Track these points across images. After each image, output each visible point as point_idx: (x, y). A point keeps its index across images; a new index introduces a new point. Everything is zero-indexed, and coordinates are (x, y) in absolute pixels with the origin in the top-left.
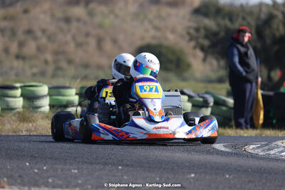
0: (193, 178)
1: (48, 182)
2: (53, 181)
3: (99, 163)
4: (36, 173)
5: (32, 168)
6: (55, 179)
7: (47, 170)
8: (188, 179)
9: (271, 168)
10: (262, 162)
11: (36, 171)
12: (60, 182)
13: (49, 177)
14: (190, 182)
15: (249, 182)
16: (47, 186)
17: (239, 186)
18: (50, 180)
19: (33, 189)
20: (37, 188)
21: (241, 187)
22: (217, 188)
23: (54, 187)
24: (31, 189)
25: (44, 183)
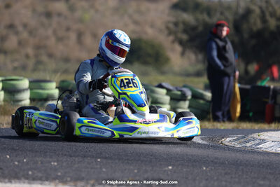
0: (170, 170)
1: (28, 174)
2: (33, 173)
3: (78, 156)
4: (18, 166)
5: (12, 161)
6: (35, 172)
7: (27, 163)
8: (165, 171)
9: (247, 161)
10: (238, 154)
11: (16, 163)
12: (40, 175)
13: (30, 169)
14: (168, 175)
15: (226, 174)
16: (27, 179)
17: (215, 178)
18: (30, 173)
19: (13, 181)
20: (17, 181)
21: (218, 179)
22: (195, 180)
23: (34, 179)
24: (11, 182)
25: (23, 175)
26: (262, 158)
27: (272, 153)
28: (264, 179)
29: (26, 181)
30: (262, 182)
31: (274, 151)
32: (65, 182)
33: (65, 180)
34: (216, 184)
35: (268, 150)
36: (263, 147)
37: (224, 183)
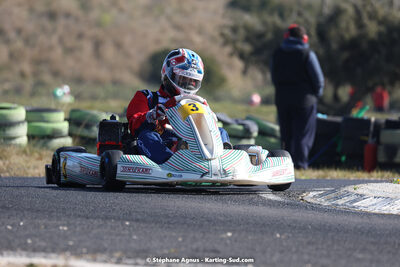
0: (229, 238)
1: (26, 243)
2: (34, 242)
4: (11, 231)
5: (3, 224)
6: (37, 240)
7: (25, 227)
8: (222, 239)
11: (9, 227)
12: (43, 244)
14: (226, 244)
15: (309, 243)
16: (24, 249)
17: (294, 249)
18: (29, 241)
19: (5, 253)
20: (11, 252)
21: (297, 251)
22: (264, 252)
23: (35, 250)
24: (1, 254)
25: (19, 245)
26: (360, 220)
27: (375, 214)
28: (363, 250)
29: (24, 253)
31: (377, 211)
32: (78, 255)
33: (79, 251)
34: (295, 257)
35: (370, 210)
36: (362, 205)
37: (306, 257)
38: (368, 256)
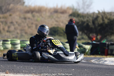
0: (74, 70)
1: (23, 72)
2: (25, 71)
4: (19, 69)
5: (16, 67)
7: (22, 68)
8: (72, 71)
12: (27, 72)
13: (23, 70)
14: (73, 72)
15: (94, 72)
17: (90, 73)
20: (19, 74)
21: (91, 74)
22: (83, 74)
23: (25, 73)
24: (17, 74)
25: (21, 72)
26: (106, 67)
27: (109, 65)
28: (108, 73)
29: (23, 74)
30: (107, 75)
31: (110, 64)
32: (36, 74)
33: (36, 73)
34: (90, 75)
35: (108, 64)
36: (106, 63)
37: (93, 75)
38: (109, 75)
